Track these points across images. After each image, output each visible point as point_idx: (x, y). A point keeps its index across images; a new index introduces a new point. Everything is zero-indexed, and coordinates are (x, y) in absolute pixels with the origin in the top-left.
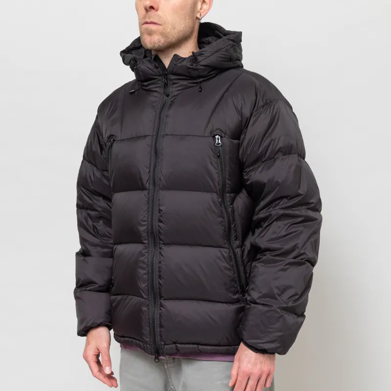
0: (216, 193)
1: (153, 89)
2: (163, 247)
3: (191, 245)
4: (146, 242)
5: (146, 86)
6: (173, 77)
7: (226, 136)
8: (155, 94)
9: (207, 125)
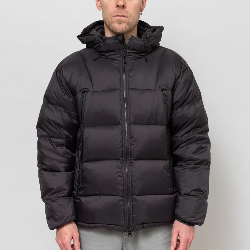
0: (164, 125)
1: (115, 58)
2: (134, 162)
3: (149, 159)
4: (121, 159)
5: (108, 56)
6: (130, 51)
7: (169, 90)
8: (116, 61)
9: (157, 82)
